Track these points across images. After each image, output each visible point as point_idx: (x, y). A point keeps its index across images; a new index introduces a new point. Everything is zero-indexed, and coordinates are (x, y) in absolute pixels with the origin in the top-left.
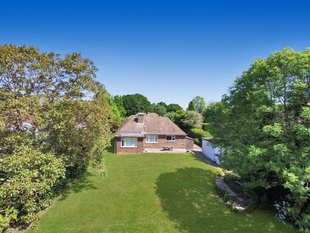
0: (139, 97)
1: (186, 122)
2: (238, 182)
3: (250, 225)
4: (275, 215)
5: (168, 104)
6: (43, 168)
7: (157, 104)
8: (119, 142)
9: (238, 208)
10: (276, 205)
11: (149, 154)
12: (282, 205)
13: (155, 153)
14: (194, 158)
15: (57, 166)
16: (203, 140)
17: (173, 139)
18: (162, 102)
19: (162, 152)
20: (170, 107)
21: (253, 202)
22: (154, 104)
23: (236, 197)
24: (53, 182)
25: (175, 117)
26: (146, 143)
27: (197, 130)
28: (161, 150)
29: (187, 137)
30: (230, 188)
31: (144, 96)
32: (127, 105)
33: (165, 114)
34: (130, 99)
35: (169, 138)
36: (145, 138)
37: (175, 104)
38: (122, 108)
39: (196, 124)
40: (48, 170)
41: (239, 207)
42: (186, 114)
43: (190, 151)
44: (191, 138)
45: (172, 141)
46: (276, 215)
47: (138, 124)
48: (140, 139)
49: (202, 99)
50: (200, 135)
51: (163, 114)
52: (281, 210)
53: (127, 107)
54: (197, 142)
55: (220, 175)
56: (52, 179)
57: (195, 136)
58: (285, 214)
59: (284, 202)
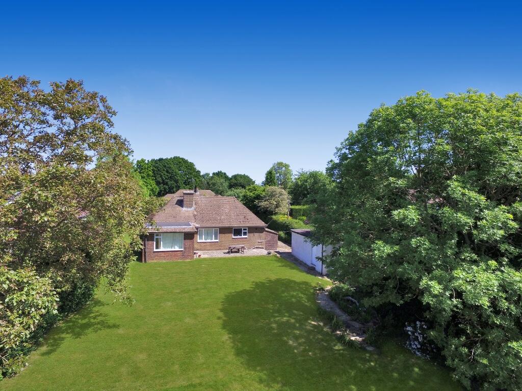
0: (181, 163)
1: (263, 204)
2: (350, 298)
3: (372, 364)
4: (406, 343)
5: (230, 175)
6: (13, 299)
7: (211, 175)
8: (150, 242)
9: (353, 338)
10: (407, 329)
11: (205, 259)
12: (415, 328)
13: (214, 259)
14: (280, 264)
15: (41, 291)
16: (293, 233)
17: (245, 234)
18: (221, 172)
19: (227, 255)
20: (233, 181)
21: (374, 327)
22: (207, 174)
23: (349, 322)
24: (34, 323)
25: (244, 196)
26: (199, 241)
27: (282, 217)
28: (224, 253)
29: (267, 229)
30: (340, 309)
31: (190, 161)
32: (159, 176)
33: (227, 192)
34: (165, 166)
35: (238, 232)
36: (196, 233)
37: (243, 174)
38: (151, 182)
39: (281, 209)
40: (24, 301)
41: (355, 336)
42: (264, 191)
43: (272, 251)
44: (273, 231)
45: (243, 236)
46: (408, 343)
47: (184, 209)
48: (189, 236)
49: (287, 166)
50: (287, 226)
51: (222, 192)
52: (415, 336)
53: (160, 179)
54: (282, 237)
55: (322, 289)
56: (32, 318)
57: (278, 228)
58: (420, 340)
59: (418, 323)
